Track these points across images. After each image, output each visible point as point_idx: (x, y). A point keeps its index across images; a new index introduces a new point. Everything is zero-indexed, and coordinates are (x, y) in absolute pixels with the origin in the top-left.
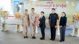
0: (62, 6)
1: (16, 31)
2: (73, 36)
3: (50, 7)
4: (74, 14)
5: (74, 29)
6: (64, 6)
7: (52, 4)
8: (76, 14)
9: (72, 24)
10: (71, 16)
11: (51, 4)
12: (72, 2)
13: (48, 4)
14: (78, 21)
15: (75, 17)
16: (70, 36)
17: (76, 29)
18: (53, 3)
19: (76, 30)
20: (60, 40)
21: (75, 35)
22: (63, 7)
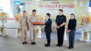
0: (69, 7)
1: (17, 36)
2: (82, 41)
3: (55, 8)
4: (82, 16)
5: (83, 33)
6: (72, 6)
7: (58, 5)
8: (85, 16)
9: (80, 28)
10: (80, 18)
11: (56, 4)
12: (81, 2)
13: (54, 5)
14: (88, 24)
15: (84, 19)
16: (79, 41)
17: (85, 32)
18: (58, 3)
19: (85, 34)
20: (69, 47)
21: (84, 40)
22: (71, 8)
